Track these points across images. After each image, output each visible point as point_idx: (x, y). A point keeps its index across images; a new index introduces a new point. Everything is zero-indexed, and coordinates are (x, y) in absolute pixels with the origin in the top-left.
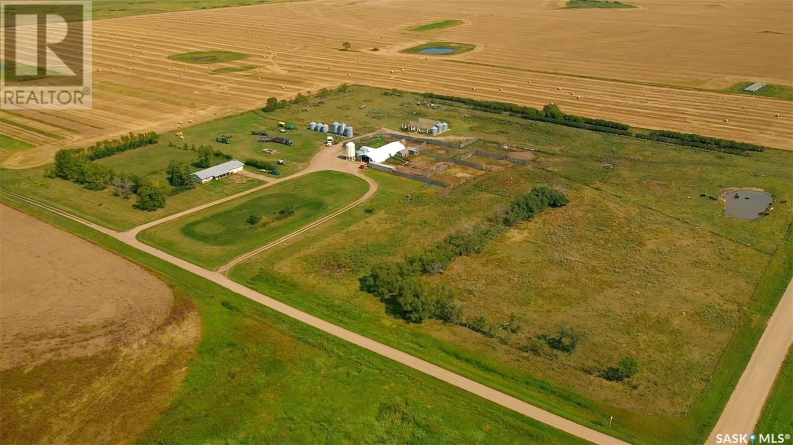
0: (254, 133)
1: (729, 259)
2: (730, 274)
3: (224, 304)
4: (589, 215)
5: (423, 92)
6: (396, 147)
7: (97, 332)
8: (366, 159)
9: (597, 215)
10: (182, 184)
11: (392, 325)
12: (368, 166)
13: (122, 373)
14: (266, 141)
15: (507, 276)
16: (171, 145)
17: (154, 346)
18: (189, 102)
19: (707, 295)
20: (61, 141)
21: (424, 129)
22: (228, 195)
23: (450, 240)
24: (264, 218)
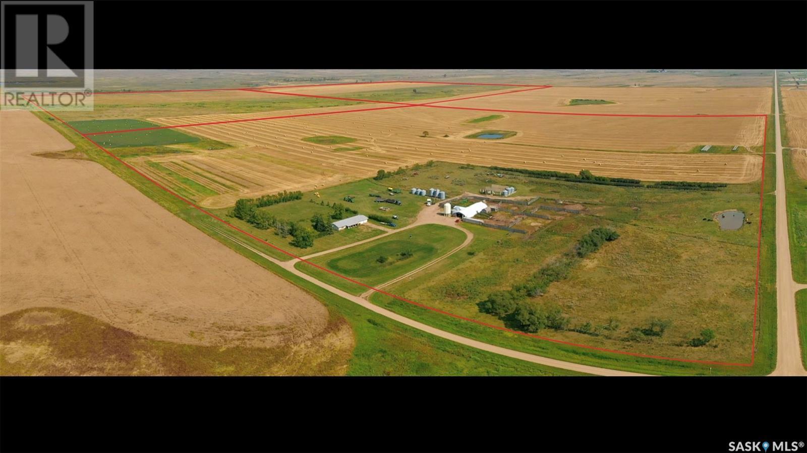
0: (371, 196)
1: (736, 255)
2: (741, 264)
3: (369, 321)
4: (635, 243)
5: (490, 166)
6: (480, 206)
7: (273, 332)
8: (460, 215)
9: (641, 242)
10: (323, 231)
11: (514, 336)
12: (462, 220)
13: (294, 363)
14: (381, 202)
15: (593, 293)
16: (311, 201)
17: (317, 347)
18: (320, 171)
19: (734, 280)
20: (236, 192)
21: (498, 192)
22: (359, 241)
23: (543, 272)
24: (390, 258)
